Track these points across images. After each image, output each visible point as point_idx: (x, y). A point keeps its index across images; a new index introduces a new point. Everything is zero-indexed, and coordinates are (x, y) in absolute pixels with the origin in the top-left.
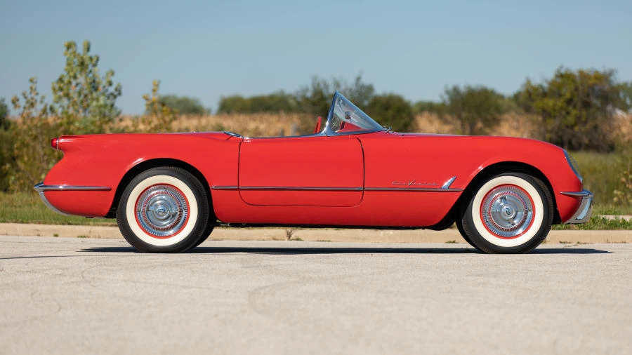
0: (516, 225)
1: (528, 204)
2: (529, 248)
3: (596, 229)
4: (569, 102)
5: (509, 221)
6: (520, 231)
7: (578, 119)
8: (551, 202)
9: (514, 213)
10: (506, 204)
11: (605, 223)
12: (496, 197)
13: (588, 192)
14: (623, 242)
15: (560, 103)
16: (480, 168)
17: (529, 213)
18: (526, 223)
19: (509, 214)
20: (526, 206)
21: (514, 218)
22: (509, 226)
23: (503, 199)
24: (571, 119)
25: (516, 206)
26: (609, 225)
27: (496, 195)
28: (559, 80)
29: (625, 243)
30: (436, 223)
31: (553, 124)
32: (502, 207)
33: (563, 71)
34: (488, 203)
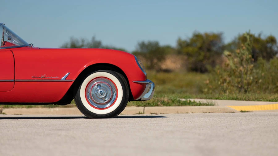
0: (106, 101)
1: (114, 89)
2: (114, 115)
3: (173, 106)
4: (201, 48)
5: (102, 99)
6: (109, 105)
7: (205, 57)
8: (127, 87)
9: (105, 94)
10: (100, 88)
11: (179, 103)
12: (95, 84)
13: (150, 81)
14: (186, 113)
15: (196, 49)
16: (85, 66)
17: (114, 94)
18: (112, 100)
19: (102, 94)
20: (112, 90)
21: (105, 97)
22: (102, 101)
23: (99, 85)
24: (201, 57)
25: (106, 90)
26: (182, 104)
27: (95, 83)
28: (195, 38)
29: (188, 113)
30: (58, 100)
31: (192, 60)
32: (98, 90)
33: (197, 33)
34: (90, 88)
